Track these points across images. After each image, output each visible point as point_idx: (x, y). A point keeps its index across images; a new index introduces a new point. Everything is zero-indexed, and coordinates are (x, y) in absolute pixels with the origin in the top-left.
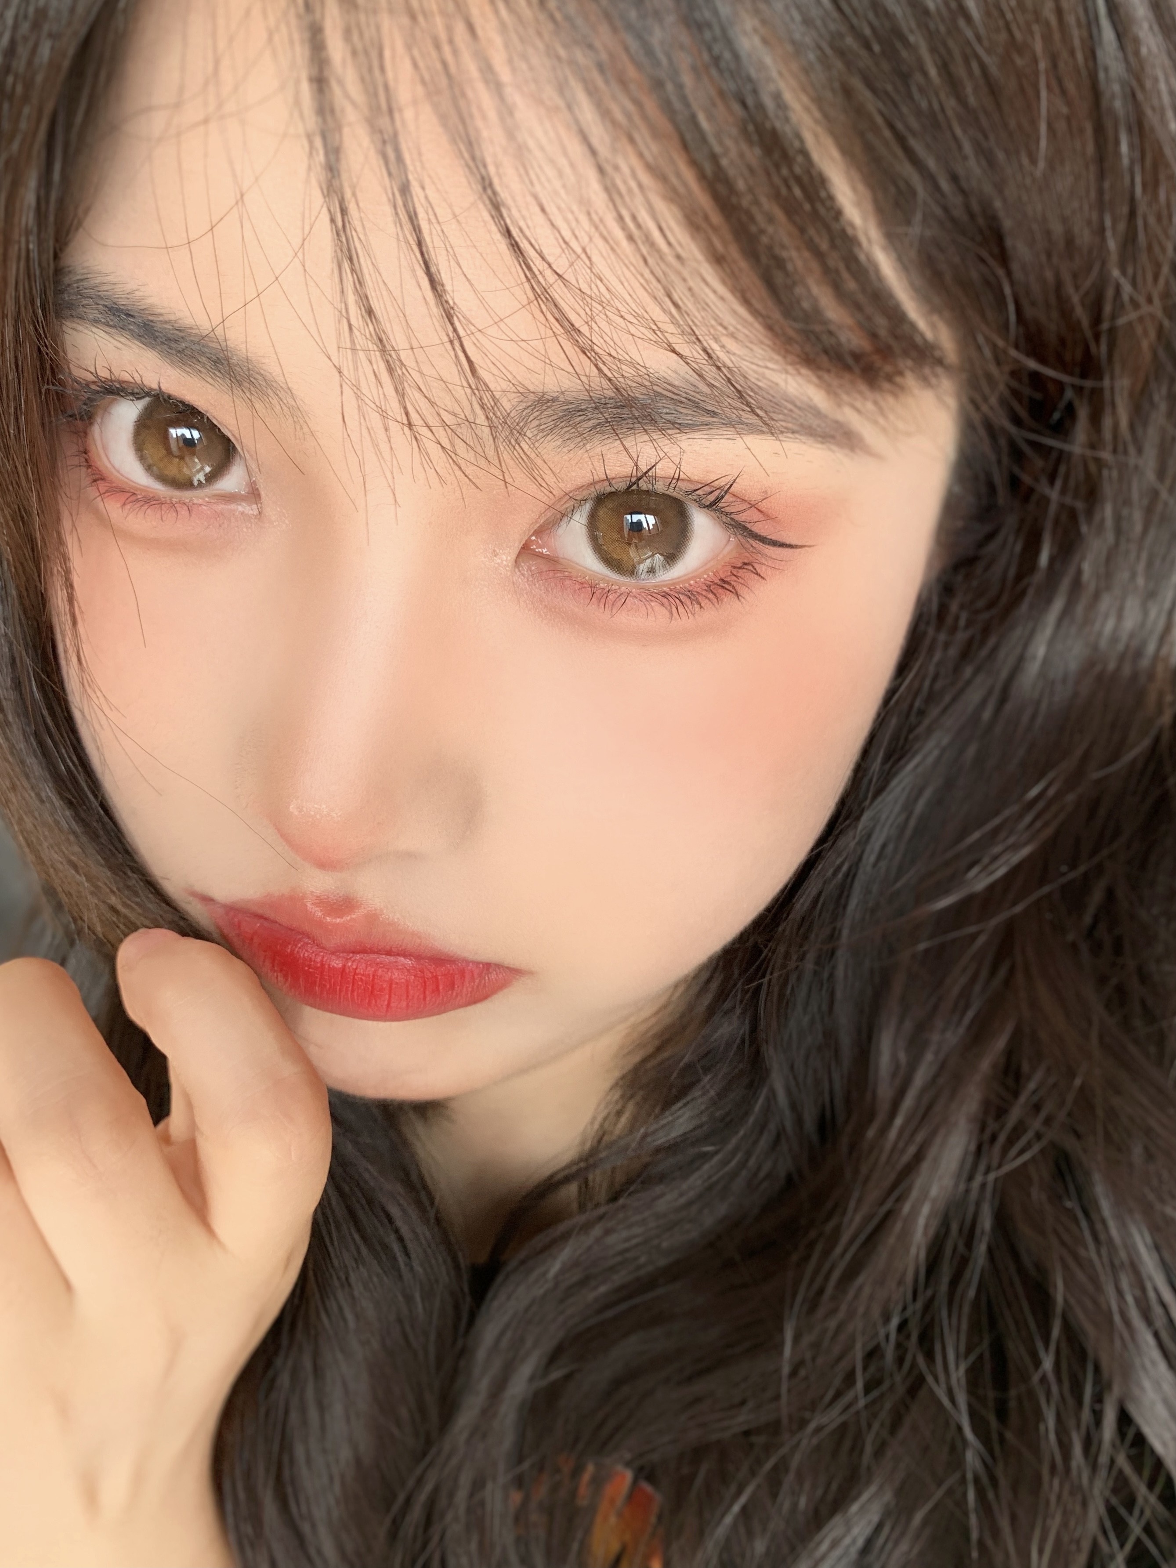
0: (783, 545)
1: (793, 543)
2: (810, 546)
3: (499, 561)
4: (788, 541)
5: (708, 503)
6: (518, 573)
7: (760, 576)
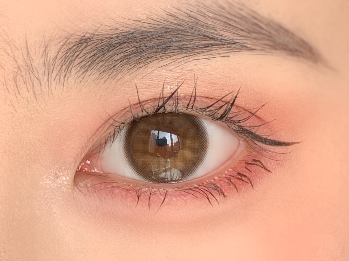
0: (279, 144)
1: (286, 141)
2: (298, 143)
3: (61, 182)
4: (282, 140)
5: (219, 116)
6: (77, 190)
7: (266, 169)
